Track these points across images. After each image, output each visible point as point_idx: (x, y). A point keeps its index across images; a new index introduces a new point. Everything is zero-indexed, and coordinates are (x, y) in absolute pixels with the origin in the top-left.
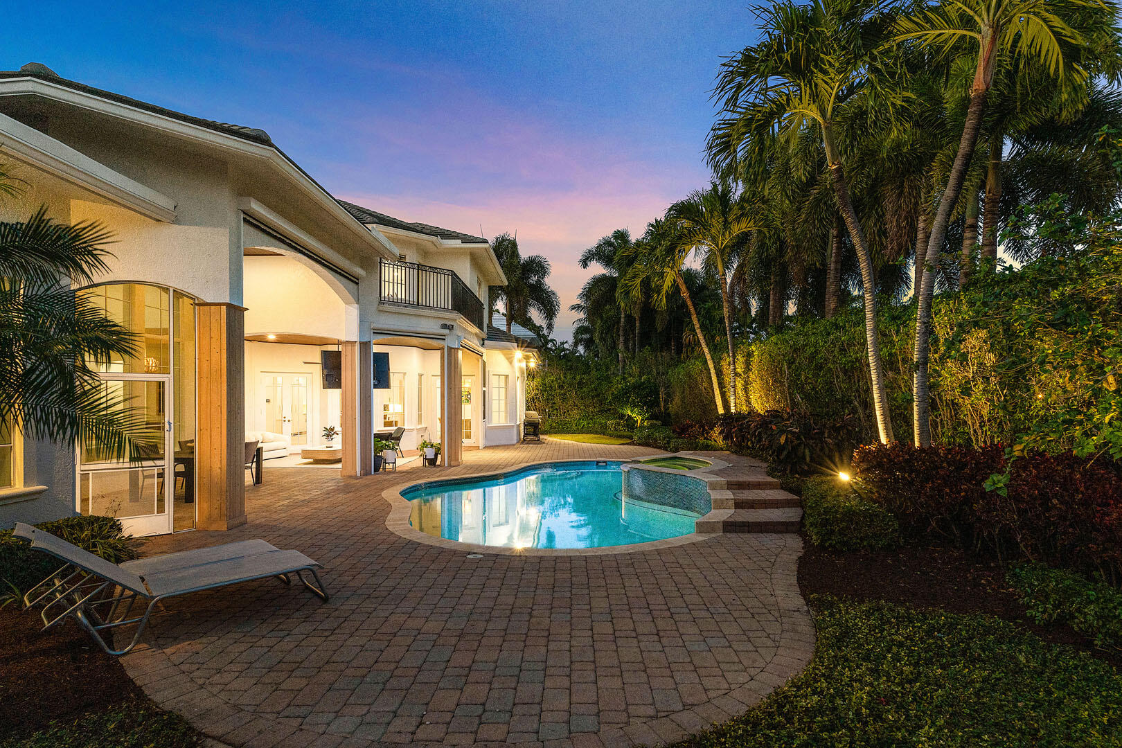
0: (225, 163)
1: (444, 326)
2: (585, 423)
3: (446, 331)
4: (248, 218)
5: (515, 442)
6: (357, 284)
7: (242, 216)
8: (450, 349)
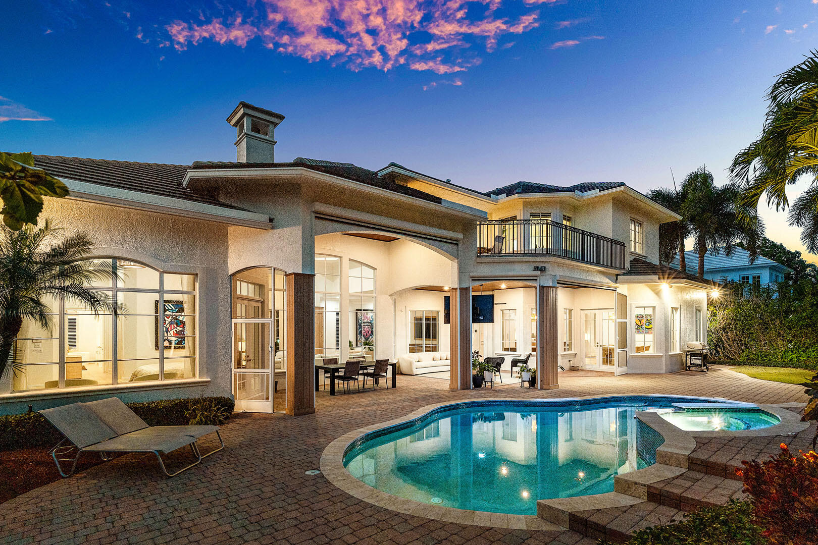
0: (299, 185)
1: (536, 269)
2: (794, 356)
3: (538, 273)
4: (319, 215)
5: (663, 371)
6: (457, 244)
7: (314, 215)
8: (542, 288)
